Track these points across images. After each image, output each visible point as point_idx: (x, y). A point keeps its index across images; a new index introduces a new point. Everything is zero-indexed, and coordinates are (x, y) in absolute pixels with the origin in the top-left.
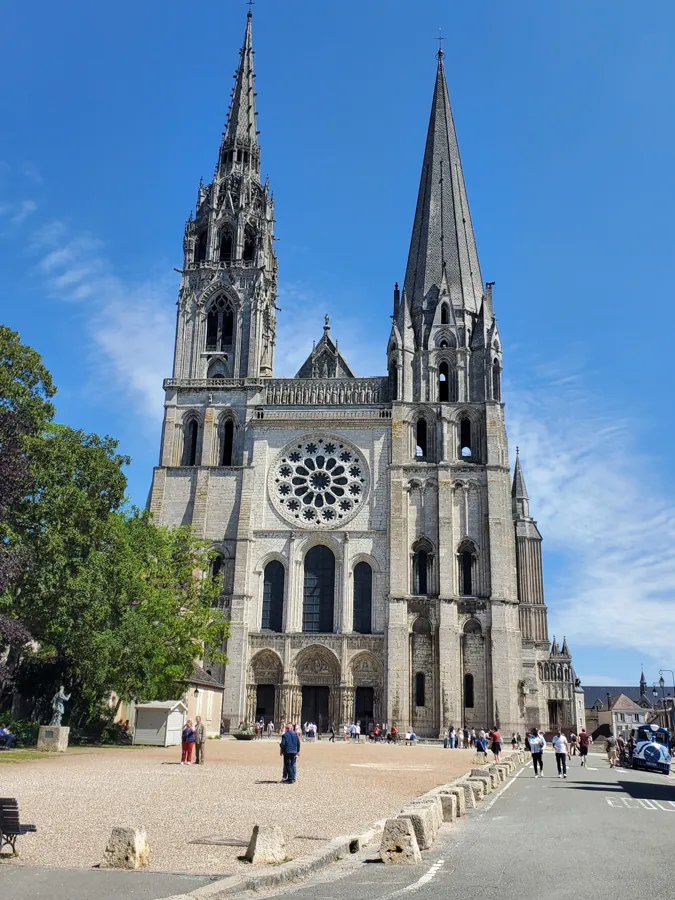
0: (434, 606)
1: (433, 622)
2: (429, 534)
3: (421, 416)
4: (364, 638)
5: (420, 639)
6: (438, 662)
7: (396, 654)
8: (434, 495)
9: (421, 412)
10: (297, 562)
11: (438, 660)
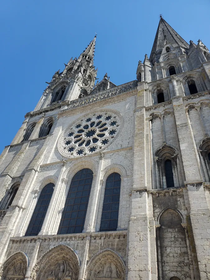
0: (182, 196)
1: (184, 212)
2: (170, 143)
3: (159, 88)
4: (106, 236)
5: (170, 235)
6: (196, 260)
7: (138, 249)
8: (172, 119)
9: (158, 86)
10: (63, 180)
11: (196, 257)
